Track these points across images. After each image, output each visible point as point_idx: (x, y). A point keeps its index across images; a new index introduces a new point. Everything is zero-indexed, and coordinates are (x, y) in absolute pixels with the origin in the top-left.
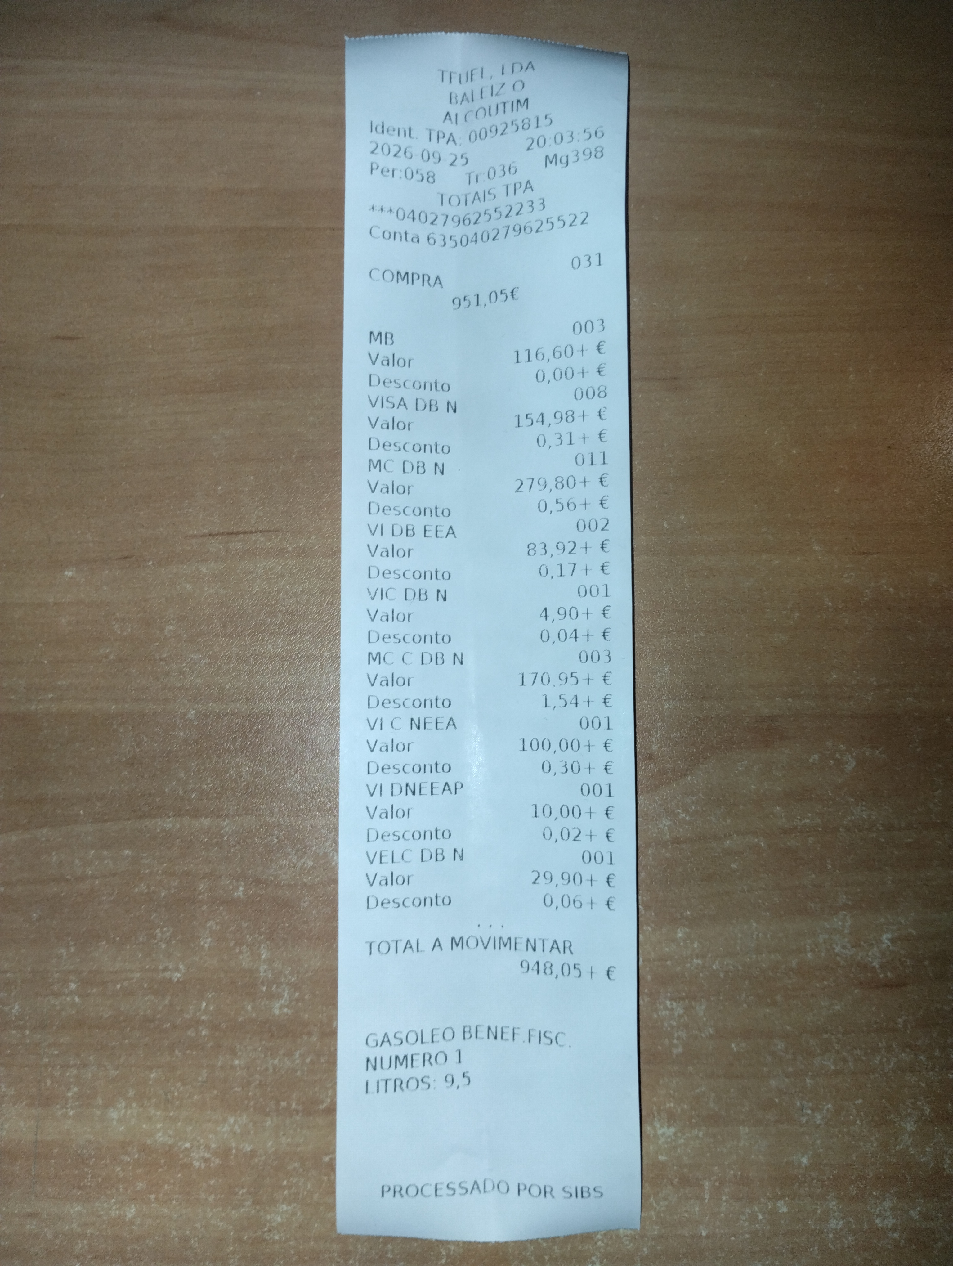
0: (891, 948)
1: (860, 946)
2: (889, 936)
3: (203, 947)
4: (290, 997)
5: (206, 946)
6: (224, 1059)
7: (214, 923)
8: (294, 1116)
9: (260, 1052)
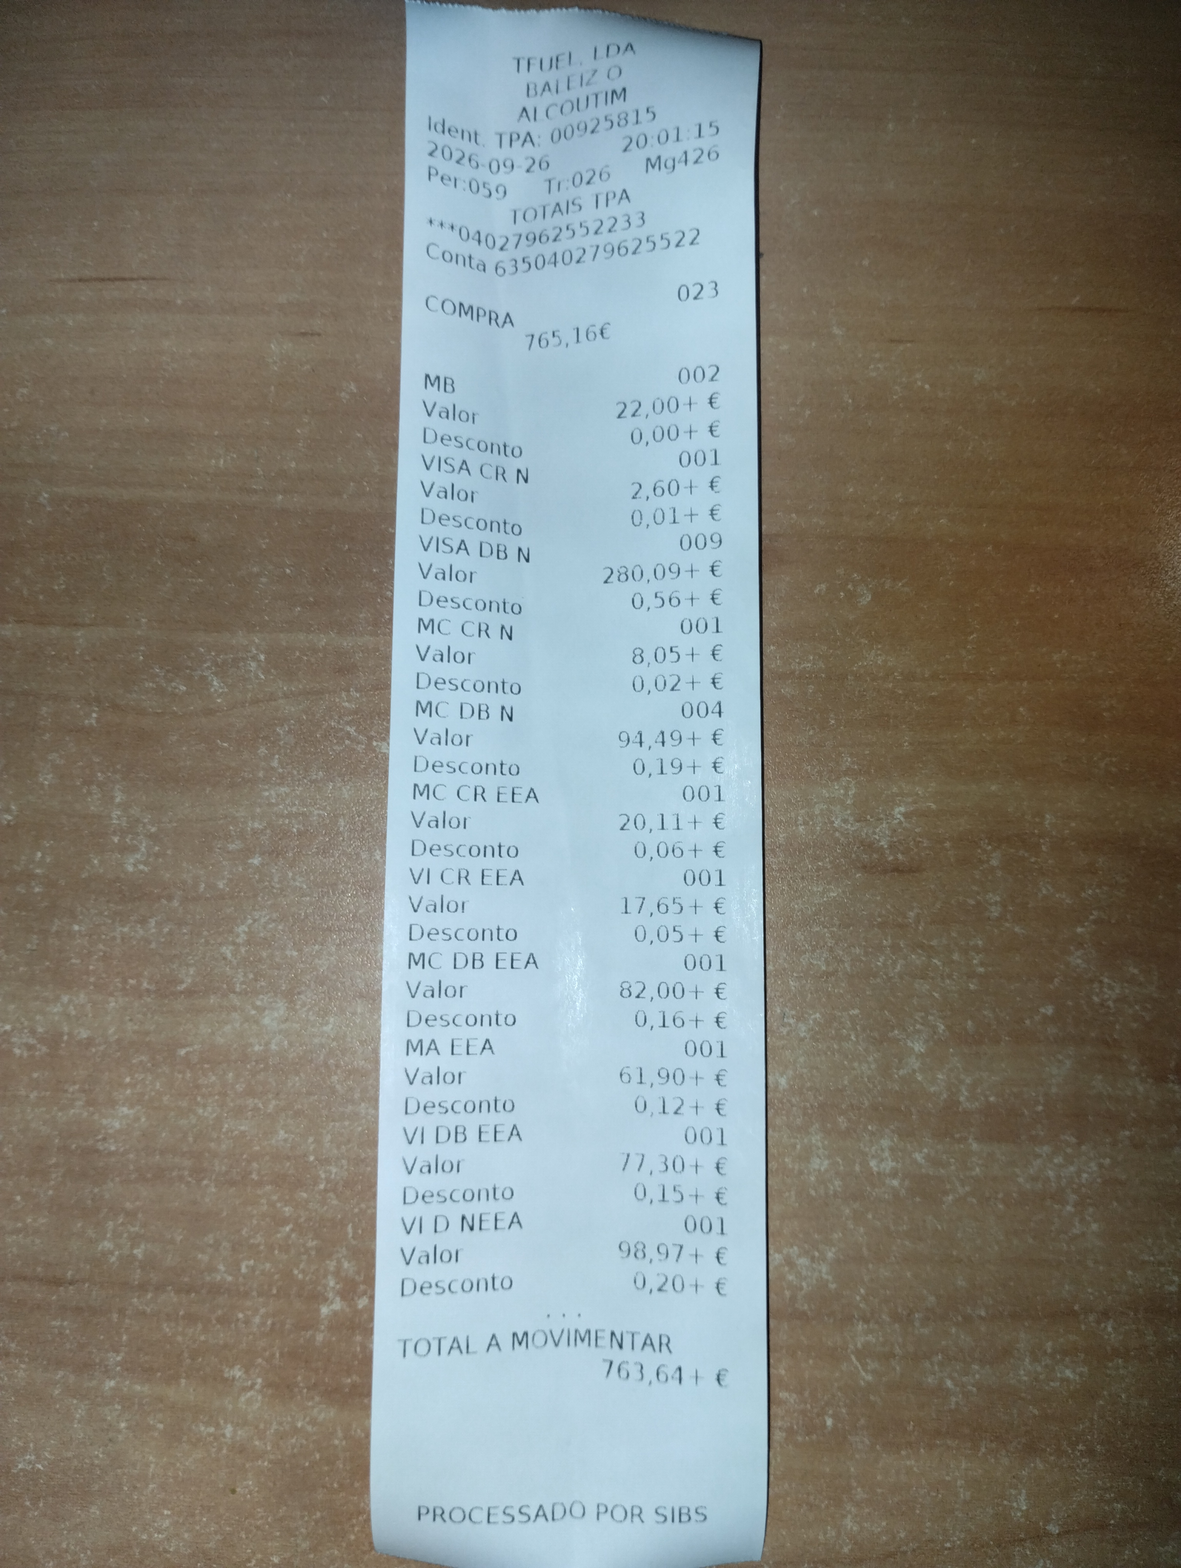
0: (904, 825)
1: (866, 820)
2: (902, 809)
3: (43, 784)
4: (148, 852)
5: (46, 783)
6: (60, 923)
7: (57, 755)
8: (145, 998)
9: (106, 916)
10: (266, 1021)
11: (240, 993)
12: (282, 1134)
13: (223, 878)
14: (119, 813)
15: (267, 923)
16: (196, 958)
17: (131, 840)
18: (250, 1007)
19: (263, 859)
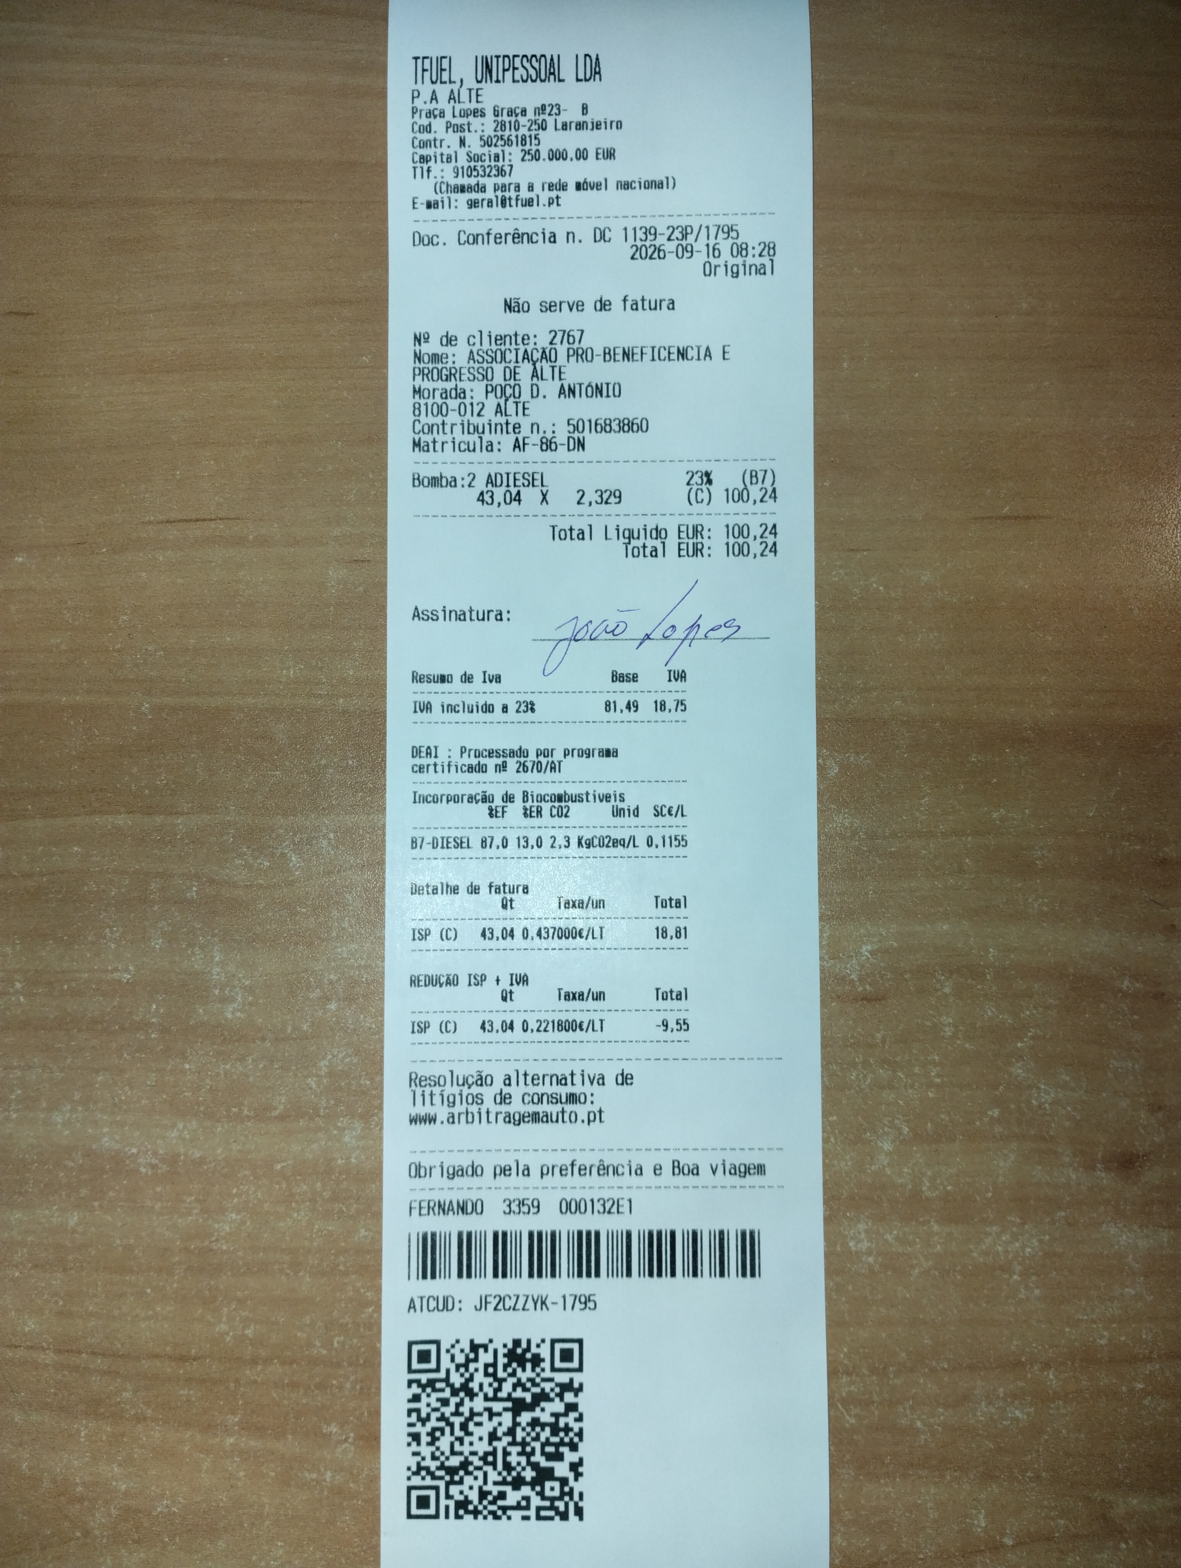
0: (871, 960)
1: (839, 958)
2: (869, 947)
3: (154, 948)
4: (243, 1001)
5: (157, 946)
6: (173, 1063)
7: (166, 923)
8: (246, 1123)
9: (211, 1056)
10: (347, 1139)
11: (324, 1117)
12: (363, 1232)
13: (307, 1022)
14: (218, 970)
15: (344, 1058)
16: (286, 1089)
17: (229, 992)
18: (332, 1128)
19: (339, 1005)
